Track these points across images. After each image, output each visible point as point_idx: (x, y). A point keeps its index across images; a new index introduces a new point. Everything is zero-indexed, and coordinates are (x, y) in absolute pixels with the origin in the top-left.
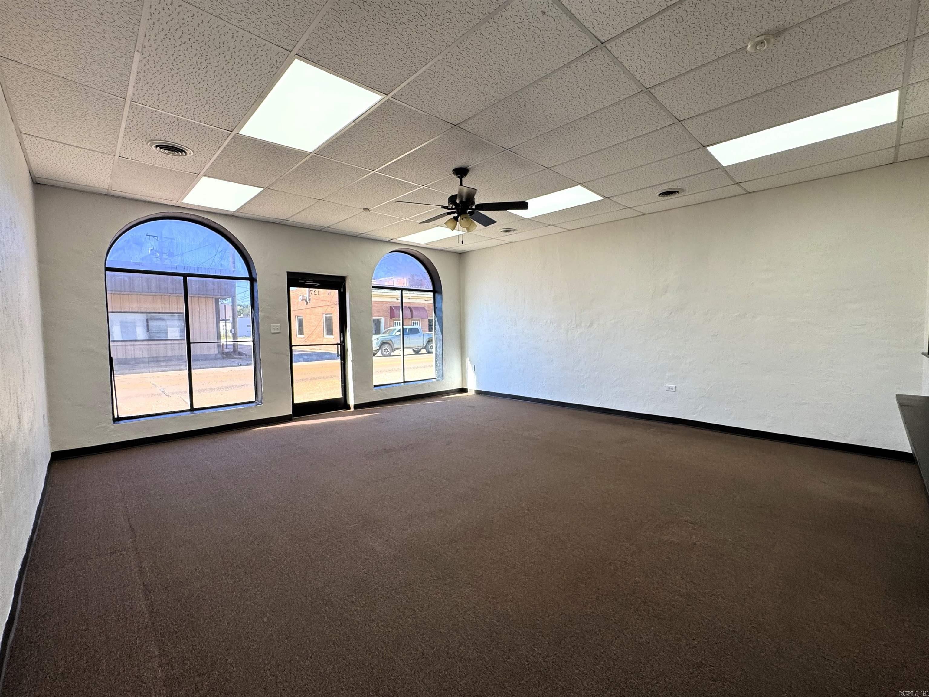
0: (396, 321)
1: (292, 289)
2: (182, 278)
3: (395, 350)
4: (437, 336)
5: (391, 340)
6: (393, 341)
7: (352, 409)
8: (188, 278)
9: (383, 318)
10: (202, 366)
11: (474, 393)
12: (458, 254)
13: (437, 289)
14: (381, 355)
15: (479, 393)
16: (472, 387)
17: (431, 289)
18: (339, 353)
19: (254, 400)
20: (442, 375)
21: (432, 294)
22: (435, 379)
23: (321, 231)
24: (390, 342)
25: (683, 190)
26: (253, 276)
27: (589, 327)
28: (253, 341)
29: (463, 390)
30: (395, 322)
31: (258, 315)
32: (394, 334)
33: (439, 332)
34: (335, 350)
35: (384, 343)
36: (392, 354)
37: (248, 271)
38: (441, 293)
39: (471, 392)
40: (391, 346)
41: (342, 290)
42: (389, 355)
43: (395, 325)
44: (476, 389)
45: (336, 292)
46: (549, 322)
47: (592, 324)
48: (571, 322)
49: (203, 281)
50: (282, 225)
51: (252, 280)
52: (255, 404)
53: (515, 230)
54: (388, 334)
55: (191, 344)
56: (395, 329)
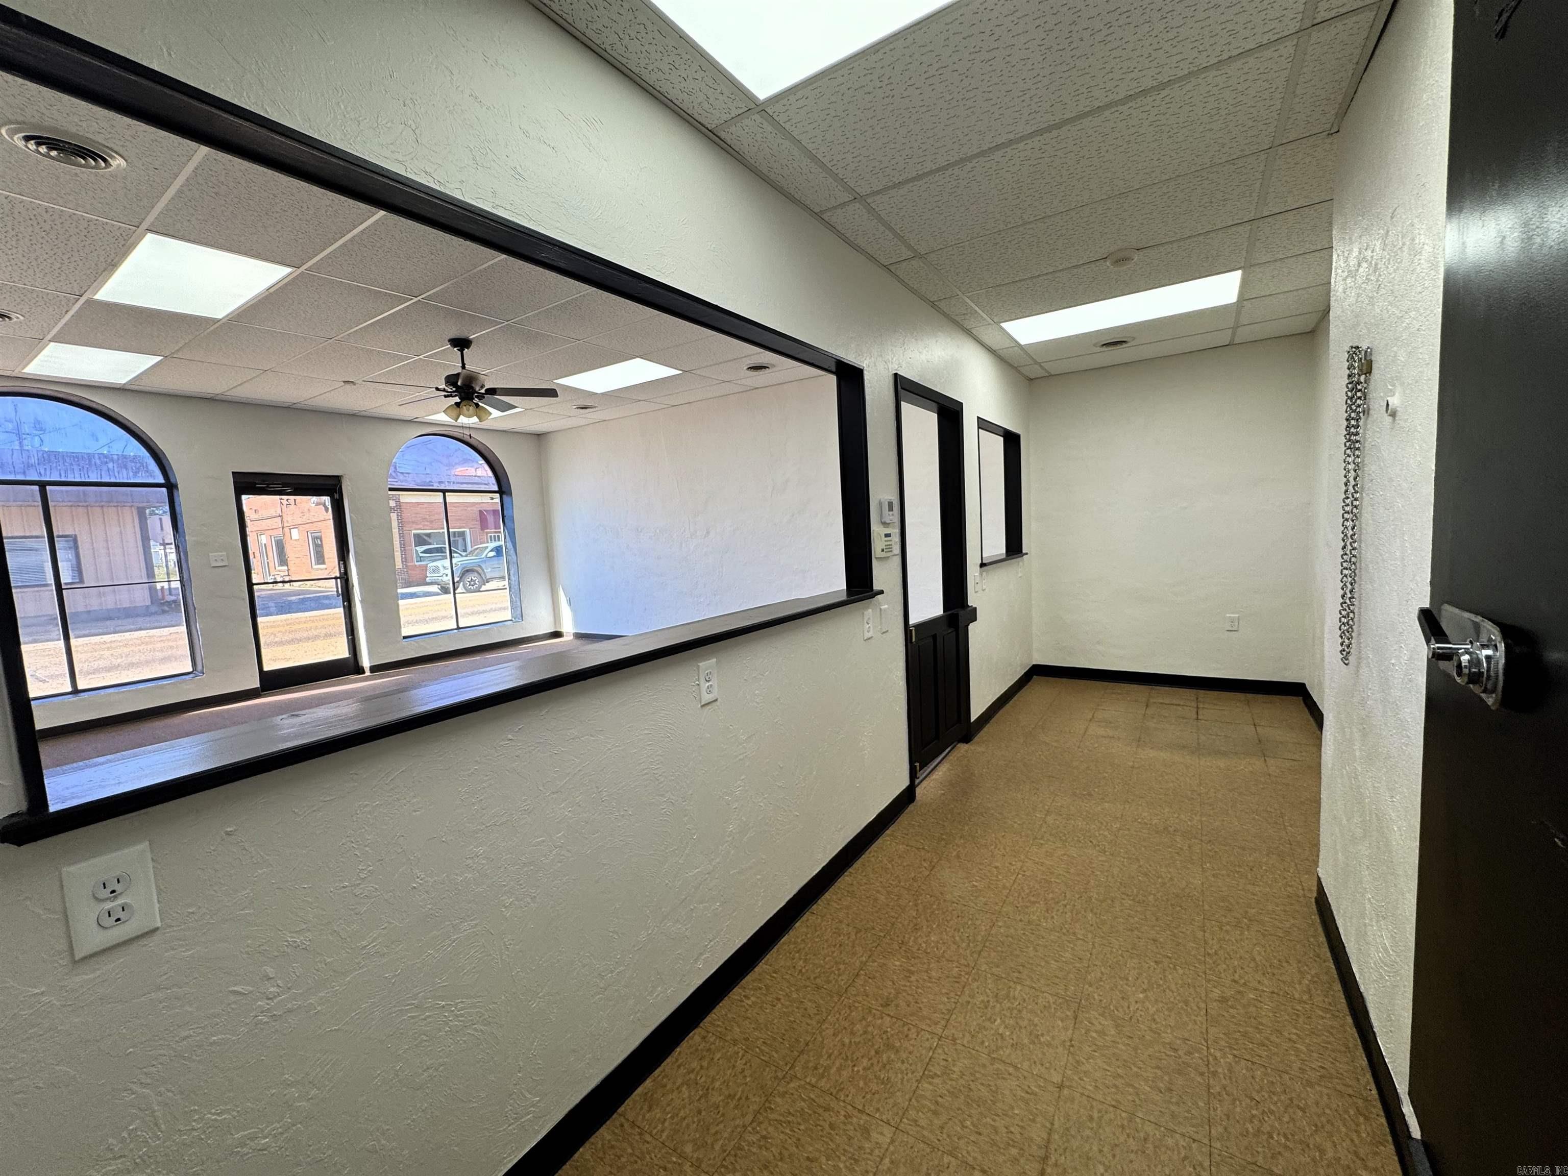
0: (493, 535)
1: (244, 497)
2: (36, 488)
3: (488, 582)
4: (510, 558)
5: (480, 566)
6: (483, 566)
7: (368, 673)
8: (48, 488)
9: (468, 530)
10: (117, 629)
11: (572, 637)
12: (536, 437)
13: (503, 489)
14: (464, 591)
15: (579, 636)
16: (568, 628)
17: (496, 488)
18: (340, 592)
19: (191, 670)
20: (519, 614)
21: (498, 495)
22: (511, 620)
23: (288, 408)
24: (478, 569)
25: (774, 366)
26: (172, 480)
27: (705, 537)
28: (180, 580)
29: (557, 634)
30: (491, 536)
31: (185, 540)
32: (483, 556)
33: (512, 552)
34: (332, 587)
35: (467, 571)
36: (483, 588)
37: (162, 473)
38: (510, 494)
39: (568, 638)
40: (480, 574)
41: (336, 496)
42: (478, 590)
43: (491, 540)
44: (574, 631)
45: (327, 500)
46: (658, 531)
47: (708, 533)
48: (684, 531)
49: (79, 491)
50: (217, 400)
51: (171, 486)
52: (191, 676)
53: (595, 407)
54: (476, 556)
55: (64, 591)
56: (487, 547)
